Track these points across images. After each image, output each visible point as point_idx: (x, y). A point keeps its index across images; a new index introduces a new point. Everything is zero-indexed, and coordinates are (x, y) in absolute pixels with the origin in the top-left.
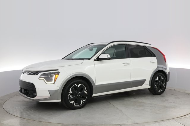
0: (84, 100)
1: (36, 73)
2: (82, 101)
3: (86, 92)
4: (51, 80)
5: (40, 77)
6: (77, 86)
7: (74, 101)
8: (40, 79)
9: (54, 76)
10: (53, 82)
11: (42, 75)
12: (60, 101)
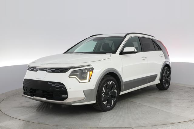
0: (114, 100)
1: (63, 70)
2: (113, 101)
3: (115, 90)
4: (85, 78)
5: (70, 75)
6: (109, 83)
7: (106, 102)
8: (70, 77)
9: (88, 73)
10: (87, 80)
11: (73, 72)
12: (95, 102)
